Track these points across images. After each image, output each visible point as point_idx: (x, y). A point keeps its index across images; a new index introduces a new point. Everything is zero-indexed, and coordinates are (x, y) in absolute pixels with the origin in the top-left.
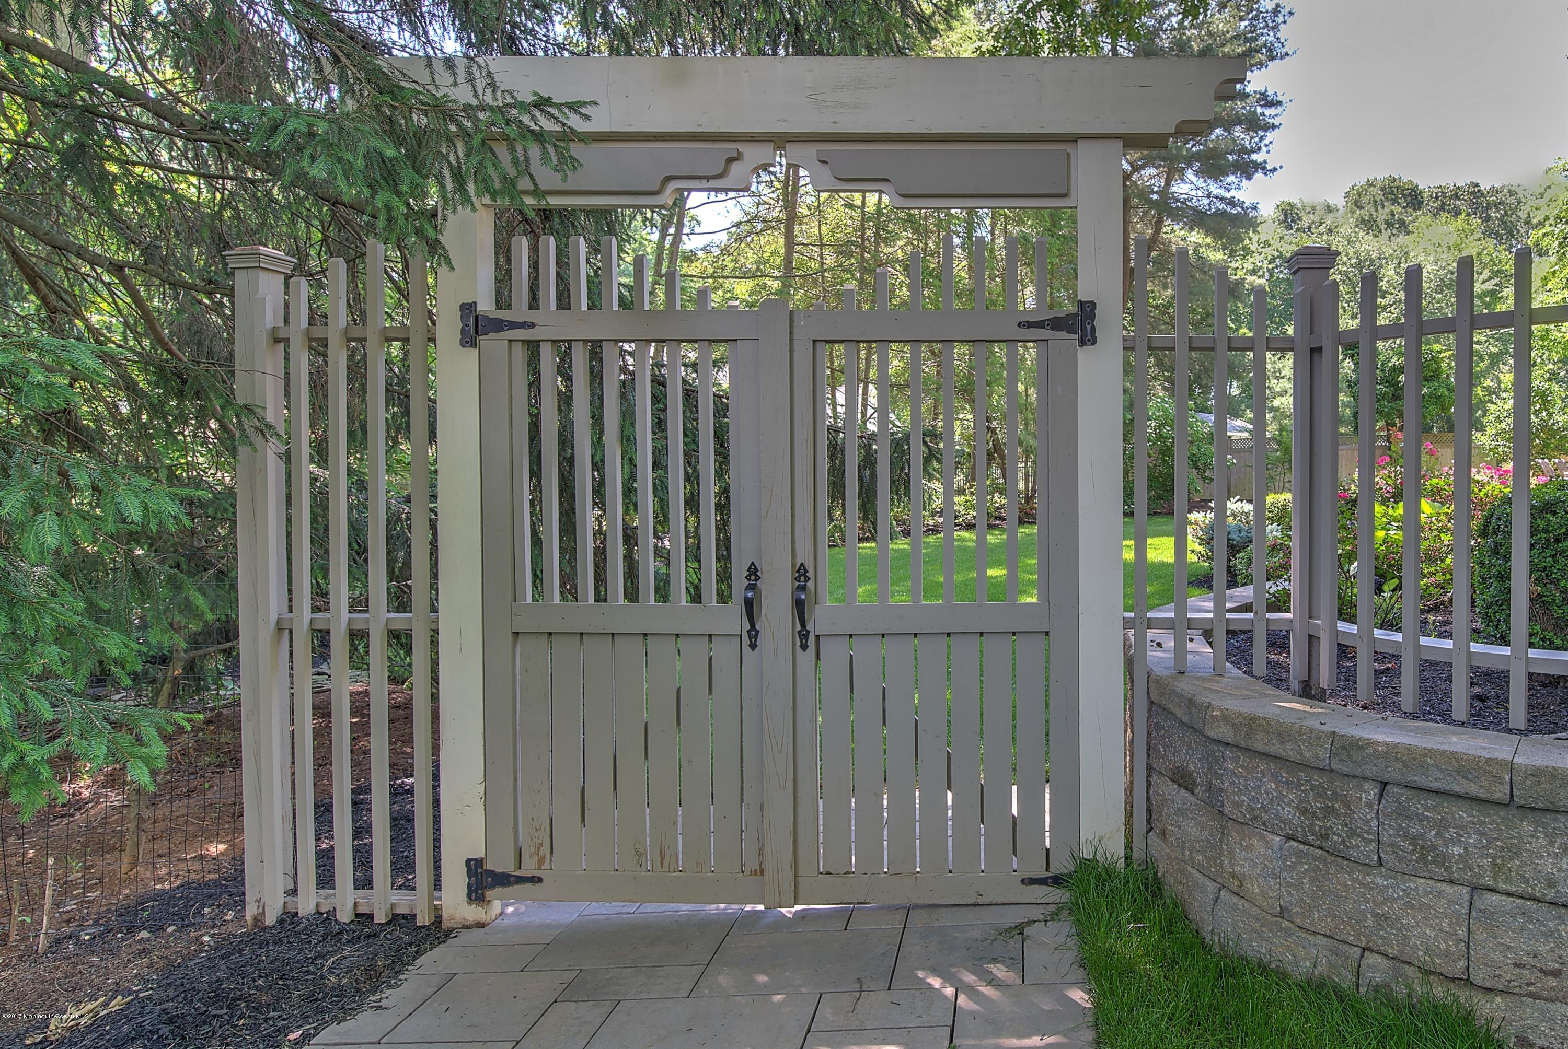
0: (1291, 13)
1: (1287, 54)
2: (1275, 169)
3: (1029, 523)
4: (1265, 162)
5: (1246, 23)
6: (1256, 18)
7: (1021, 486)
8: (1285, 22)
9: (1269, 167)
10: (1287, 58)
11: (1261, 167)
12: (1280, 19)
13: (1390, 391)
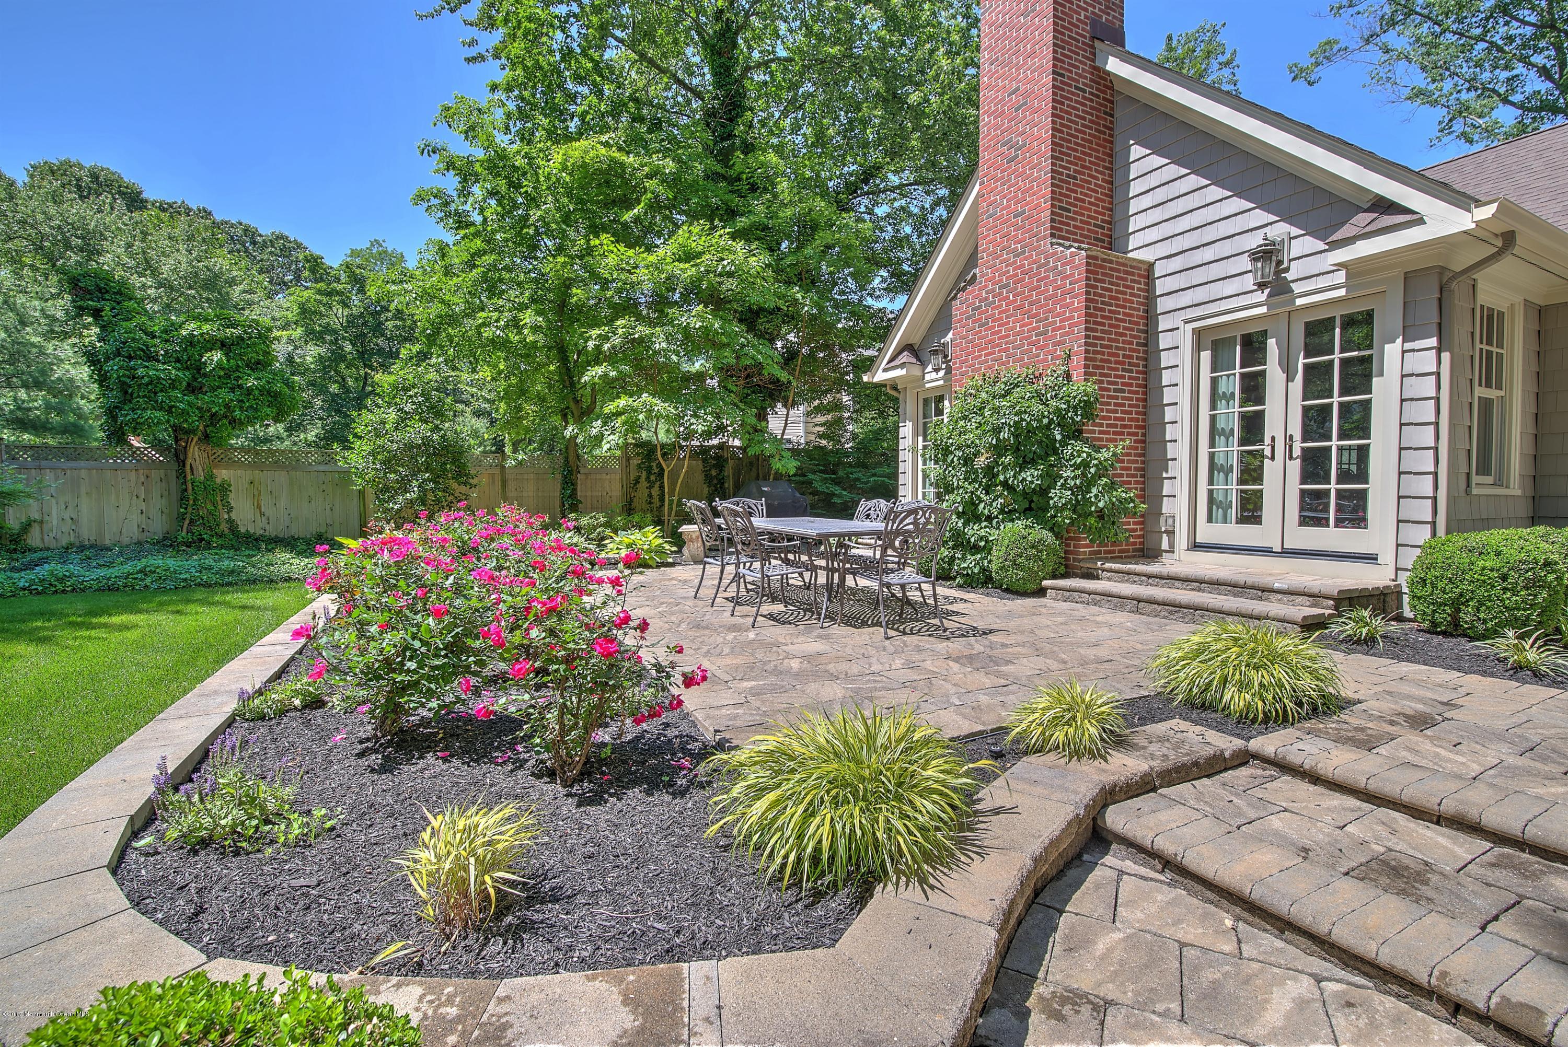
13: (185, 376)
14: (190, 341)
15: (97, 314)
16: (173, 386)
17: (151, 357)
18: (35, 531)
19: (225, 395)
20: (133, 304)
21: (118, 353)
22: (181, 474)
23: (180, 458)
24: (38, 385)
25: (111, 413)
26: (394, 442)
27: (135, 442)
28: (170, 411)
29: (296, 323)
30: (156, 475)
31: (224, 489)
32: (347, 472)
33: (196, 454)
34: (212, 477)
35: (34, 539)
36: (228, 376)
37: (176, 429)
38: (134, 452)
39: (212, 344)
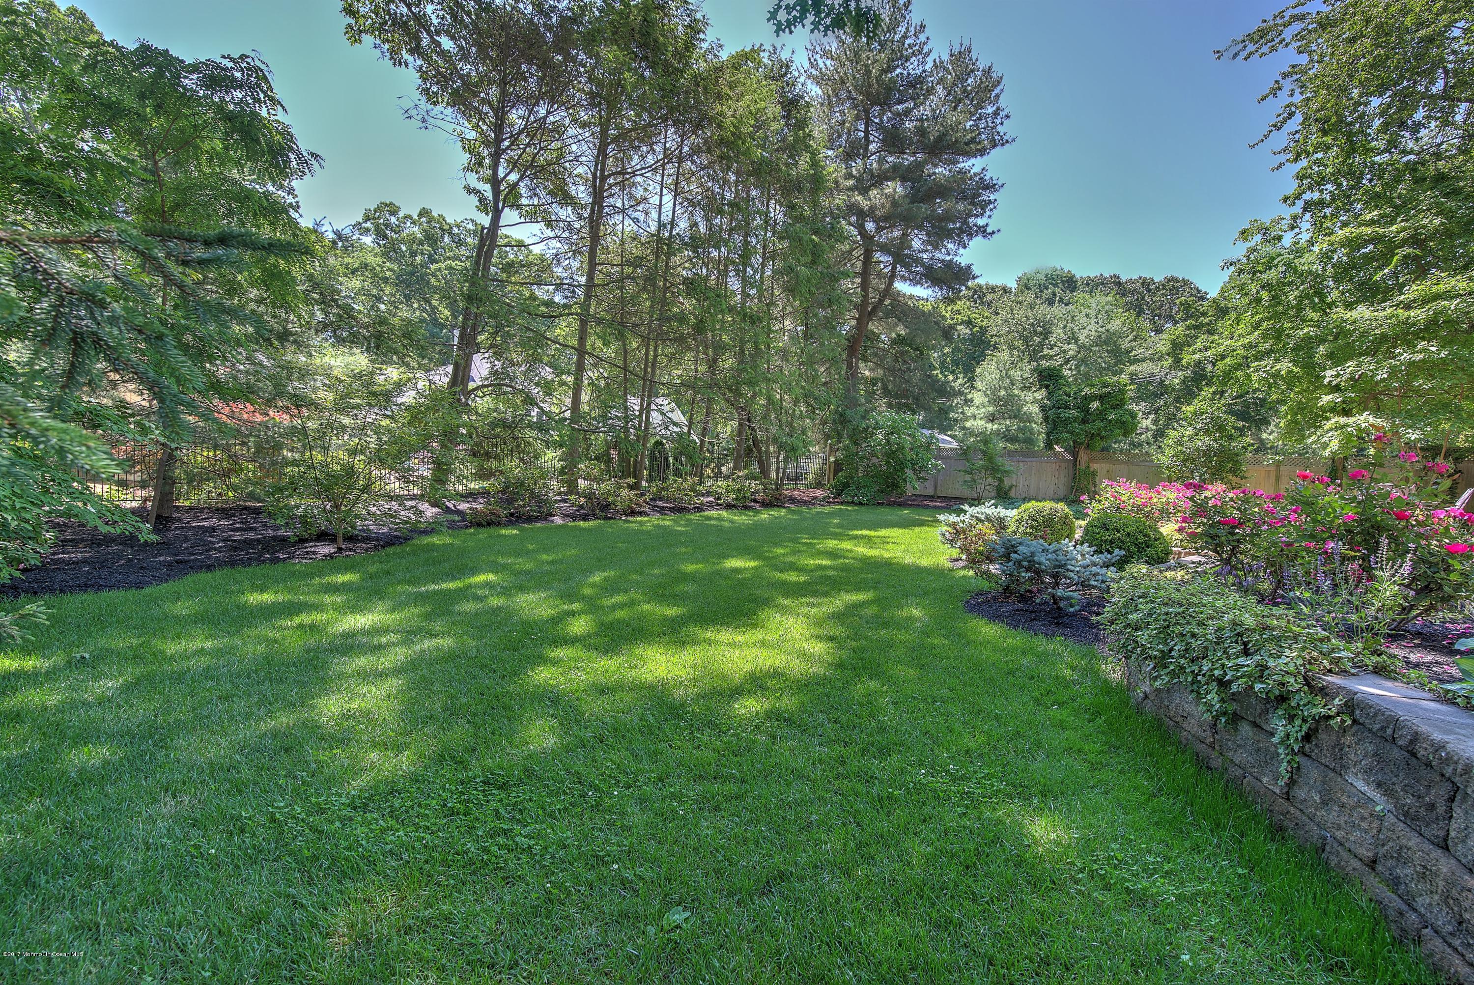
0: (1007, 117)
1: (1007, 142)
2: (993, 232)
3: (778, 506)
4: (987, 225)
5: (971, 123)
6: (979, 119)
7: (773, 475)
8: (1002, 124)
9: (989, 230)
10: (1007, 145)
11: (983, 231)
12: (998, 121)
13: (1081, 415)
14: (1086, 397)
15: (1047, 387)
16: (1075, 421)
17: (1067, 407)
18: (1013, 490)
19: (1099, 424)
20: (1062, 381)
21: (1054, 406)
22: (1075, 465)
23: (1075, 455)
24: (1015, 417)
25: (1049, 434)
26: (1190, 447)
27: (1057, 448)
28: (1072, 433)
29: (1168, 354)
30: (1064, 465)
31: (1094, 474)
32: (1159, 466)
33: (1083, 455)
34: (1088, 467)
35: (1012, 494)
36: (1101, 414)
37: (1074, 442)
38: (1056, 454)
39: (1094, 398)
